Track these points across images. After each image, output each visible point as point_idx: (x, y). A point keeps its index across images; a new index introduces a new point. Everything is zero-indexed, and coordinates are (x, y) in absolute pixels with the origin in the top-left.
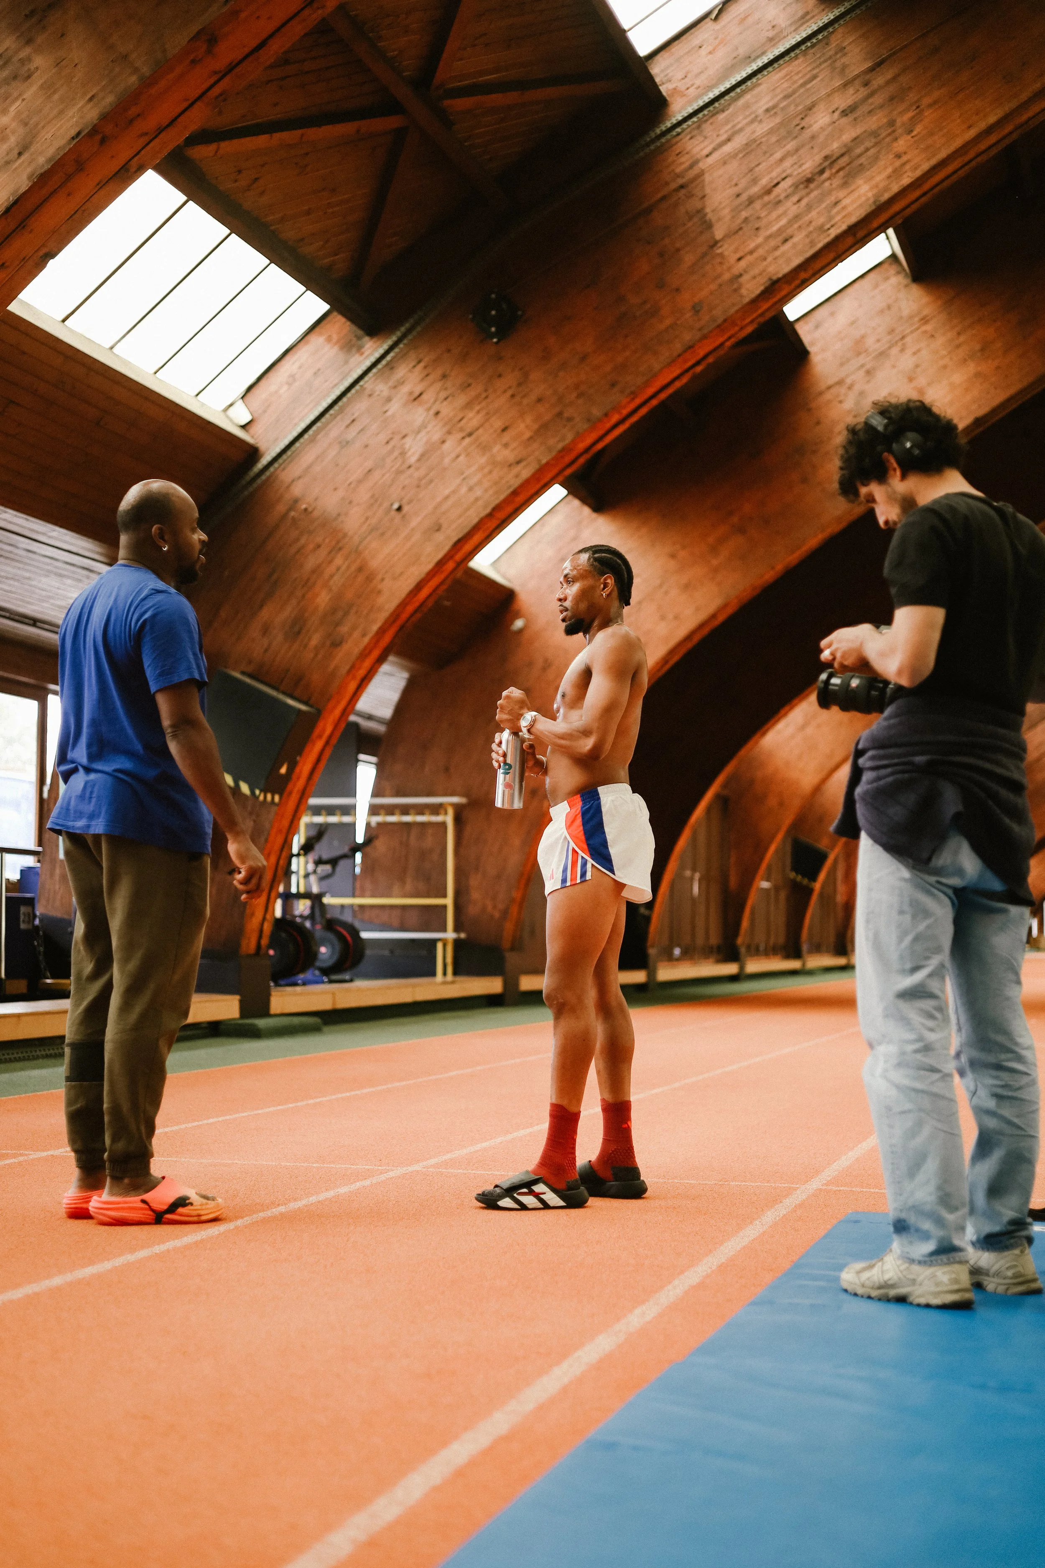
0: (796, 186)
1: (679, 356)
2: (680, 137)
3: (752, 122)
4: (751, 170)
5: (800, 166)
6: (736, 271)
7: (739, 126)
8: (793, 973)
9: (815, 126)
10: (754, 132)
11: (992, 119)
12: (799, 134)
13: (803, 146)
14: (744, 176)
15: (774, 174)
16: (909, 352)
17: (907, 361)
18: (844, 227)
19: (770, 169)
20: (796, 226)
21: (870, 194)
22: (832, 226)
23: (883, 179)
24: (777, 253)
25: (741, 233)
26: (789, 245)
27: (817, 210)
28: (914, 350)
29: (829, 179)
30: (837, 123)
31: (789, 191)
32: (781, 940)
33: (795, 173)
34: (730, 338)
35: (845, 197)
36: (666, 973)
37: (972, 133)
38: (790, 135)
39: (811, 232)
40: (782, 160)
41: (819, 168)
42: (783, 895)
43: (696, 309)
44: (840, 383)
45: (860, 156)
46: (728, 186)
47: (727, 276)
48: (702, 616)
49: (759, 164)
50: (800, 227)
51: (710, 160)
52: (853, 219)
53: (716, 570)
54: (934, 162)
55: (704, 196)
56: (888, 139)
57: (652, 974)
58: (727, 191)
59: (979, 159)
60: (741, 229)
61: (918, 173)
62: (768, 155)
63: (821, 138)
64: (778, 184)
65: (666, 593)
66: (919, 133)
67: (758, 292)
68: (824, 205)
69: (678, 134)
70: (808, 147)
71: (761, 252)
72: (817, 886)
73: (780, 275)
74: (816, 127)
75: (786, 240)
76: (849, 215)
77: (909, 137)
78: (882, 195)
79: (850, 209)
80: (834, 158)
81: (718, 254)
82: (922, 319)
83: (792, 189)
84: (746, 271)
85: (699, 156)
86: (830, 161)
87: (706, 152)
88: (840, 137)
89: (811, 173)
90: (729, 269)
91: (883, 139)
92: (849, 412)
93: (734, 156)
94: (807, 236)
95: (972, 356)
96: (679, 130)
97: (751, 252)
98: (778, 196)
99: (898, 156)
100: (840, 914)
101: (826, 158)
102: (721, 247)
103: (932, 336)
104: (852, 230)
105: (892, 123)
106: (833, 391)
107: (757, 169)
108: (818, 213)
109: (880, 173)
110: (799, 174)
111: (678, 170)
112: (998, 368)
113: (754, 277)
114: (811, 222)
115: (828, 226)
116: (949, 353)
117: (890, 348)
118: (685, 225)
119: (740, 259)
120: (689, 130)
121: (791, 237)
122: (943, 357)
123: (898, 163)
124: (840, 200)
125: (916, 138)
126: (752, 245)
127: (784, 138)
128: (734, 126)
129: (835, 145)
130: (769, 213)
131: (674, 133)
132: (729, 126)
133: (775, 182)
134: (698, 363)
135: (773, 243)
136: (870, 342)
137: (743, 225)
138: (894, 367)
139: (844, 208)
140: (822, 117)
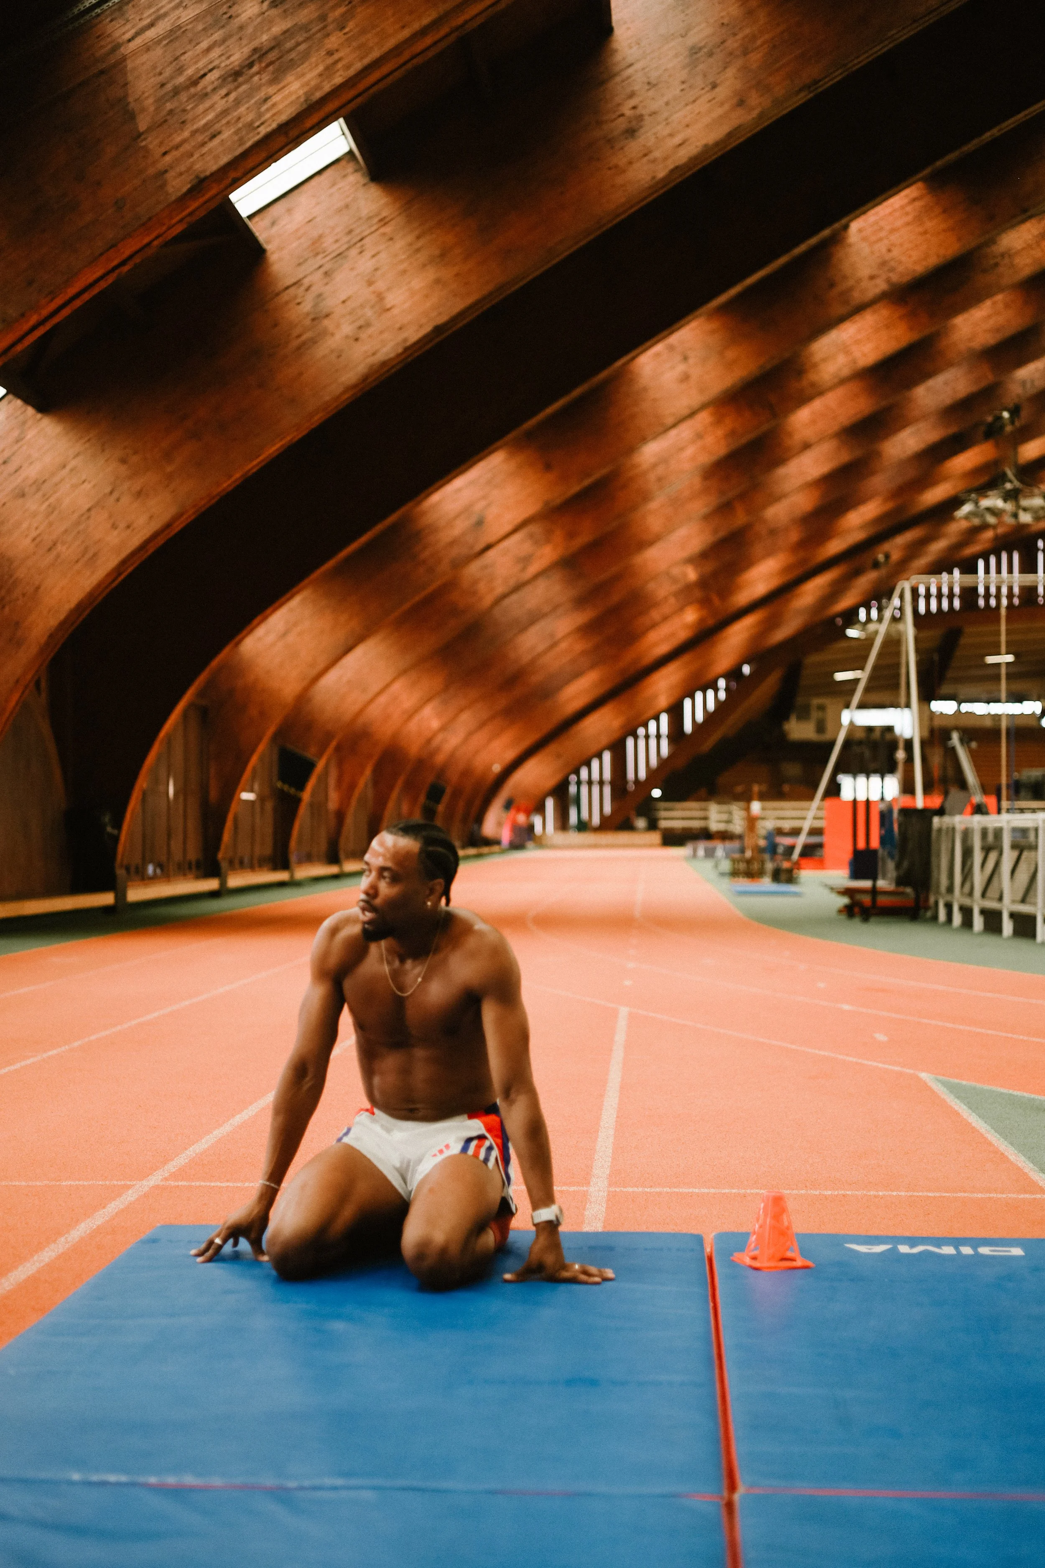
0: (224, 79)
1: (101, 254)
2: (99, 19)
3: (177, 7)
4: (176, 59)
5: (228, 58)
6: (160, 166)
7: (162, 11)
8: (281, 885)
9: (242, 16)
10: (179, 18)
11: (426, 21)
12: (227, 23)
13: (230, 36)
14: (168, 66)
15: (200, 64)
16: (368, 254)
17: (365, 264)
18: (274, 125)
19: (196, 59)
20: (224, 121)
21: (301, 92)
22: (262, 124)
23: (316, 76)
24: (205, 149)
25: (165, 126)
26: (216, 141)
27: (247, 106)
28: (373, 253)
29: (258, 73)
30: (267, 14)
31: (216, 83)
32: (268, 850)
33: (223, 65)
34: (157, 238)
35: (275, 94)
36: (136, 894)
37: (406, 33)
38: (217, 24)
39: (240, 129)
40: (209, 50)
41: (247, 62)
42: (269, 806)
43: (119, 205)
44: (297, 283)
45: (291, 50)
46: (152, 74)
47: (151, 171)
48: (155, 526)
49: (184, 53)
50: (228, 123)
51: (133, 45)
52: (284, 118)
53: (170, 477)
54: (367, 61)
55: (126, 84)
56: (319, 35)
57: (121, 896)
58: (153, 79)
59: (415, 61)
60: (166, 121)
61: (352, 72)
62: (193, 44)
63: (250, 30)
64: (205, 75)
65: (118, 500)
66: (351, 31)
67: (185, 190)
68: (253, 101)
69: (98, 15)
70: (236, 37)
71: (187, 147)
72: (306, 796)
73: (208, 173)
74: (244, 17)
75: (213, 136)
76: (279, 113)
77: (340, 34)
78: (313, 94)
79: (280, 107)
80: (264, 51)
81: (143, 147)
82: (381, 220)
83: (220, 81)
84: (171, 167)
85: (120, 41)
86: (259, 54)
87: (128, 36)
88: (270, 29)
89: (240, 65)
90: (154, 163)
91: (314, 34)
92: (308, 314)
93: (157, 42)
94: (236, 133)
95: (432, 261)
96: (98, 11)
97: (177, 147)
98: (205, 88)
99: (330, 53)
100: (333, 822)
101: (255, 50)
102: (145, 139)
103: (391, 239)
104: (283, 128)
105: (323, 18)
106: (292, 291)
107: (183, 58)
108: (248, 108)
109: (311, 70)
110: (226, 66)
111: (98, 54)
112: (457, 275)
113: (181, 174)
114: (239, 118)
115: (257, 124)
116: (409, 257)
117: (348, 249)
118: (106, 113)
119: (165, 154)
120: (108, 12)
121: (219, 133)
122: (402, 261)
123: (330, 60)
124: (272, 96)
125: (346, 36)
126: (178, 139)
127: (211, 26)
128: (158, 10)
129: (265, 37)
130: (196, 106)
131: (93, 14)
132: (152, 10)
133: (202, 73)
134: (123, 263)
135: (200, 138)
136: (328, 243)
137: (168, 117)
138: (352, 269)
139: (274, 105)
140: (251, 7)
